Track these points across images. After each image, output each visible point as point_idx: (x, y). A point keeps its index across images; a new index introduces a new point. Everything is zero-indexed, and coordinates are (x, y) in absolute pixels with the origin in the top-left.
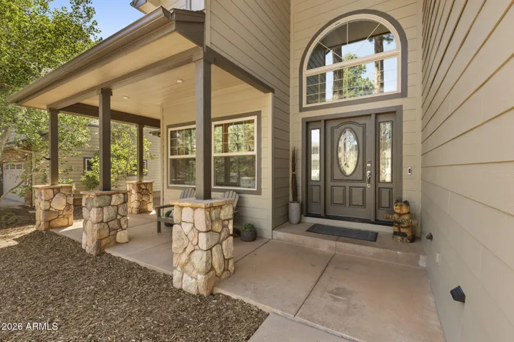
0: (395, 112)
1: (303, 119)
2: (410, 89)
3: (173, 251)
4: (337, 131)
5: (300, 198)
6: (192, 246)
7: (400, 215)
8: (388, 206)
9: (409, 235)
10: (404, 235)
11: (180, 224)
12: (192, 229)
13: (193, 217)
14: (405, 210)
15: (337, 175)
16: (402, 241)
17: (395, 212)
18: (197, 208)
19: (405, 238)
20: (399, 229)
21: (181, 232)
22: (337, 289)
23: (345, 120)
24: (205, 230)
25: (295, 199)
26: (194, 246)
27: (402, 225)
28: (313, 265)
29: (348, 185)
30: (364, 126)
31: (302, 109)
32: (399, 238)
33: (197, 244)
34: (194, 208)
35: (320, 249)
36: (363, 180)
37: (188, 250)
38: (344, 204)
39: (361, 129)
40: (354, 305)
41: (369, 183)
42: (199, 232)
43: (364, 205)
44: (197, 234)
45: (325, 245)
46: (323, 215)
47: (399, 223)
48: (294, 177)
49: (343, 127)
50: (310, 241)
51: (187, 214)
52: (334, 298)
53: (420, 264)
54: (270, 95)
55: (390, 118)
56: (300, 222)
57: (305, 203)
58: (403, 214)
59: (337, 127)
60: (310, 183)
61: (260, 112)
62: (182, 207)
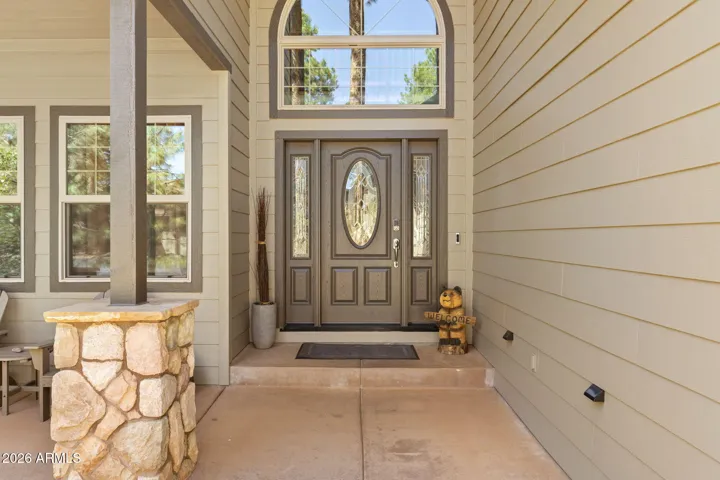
0: (437, 140)
1: (277, 133)
2: (457, 105)
3: (54, 437)
4: (341, 164)
5: (272, 295)
6: (119, 416)
7: (449, 310)
8: (425, 298)
9: (463, 341)
10: (456, 342)
11: (78, 368)
12: (118, 374)
13: (124, 344)
14: (457, 302)
15: (343, 248)
16: (454, 353)
17: (441, 307)
18: (133, 323)
19: (458, 347)
20: (449, 335)
21: (80, 386)
22: (399, 442)
23: (357, 145)
24: (159, 371)
25: (264, 297)
26: (124, 413)
27: (455, 327)
28: (339, 416)
29: (361, 264)
30: (388, 158)
31: (274, 113)
32: (450, 348)
33: (136, 406)
34: (124, 325)
35: (333, 387)
36: (387, 256)
37: (105, 428)
38: (354, 301)
39: (383, 163)
40: (436, 459)
41: (396, 260)
42: (140, 377)
43: (388, 300)
44: (134, 385)
45: (340, 378)
46: (317, 324)
47: (449, 325)
48: (262, 251)
49: (354, 156)
50: (311, 374)
51: (101, 341)
52: (403, 457)
53: (487, 382)
54: (225, 74)
55: (429, 148)
56: (274, 345)
57: (282, 305)
58: (454, 309)
59: (344, 154)
60: (291, 264)
61: (199, 108)
62: (81, 326)
